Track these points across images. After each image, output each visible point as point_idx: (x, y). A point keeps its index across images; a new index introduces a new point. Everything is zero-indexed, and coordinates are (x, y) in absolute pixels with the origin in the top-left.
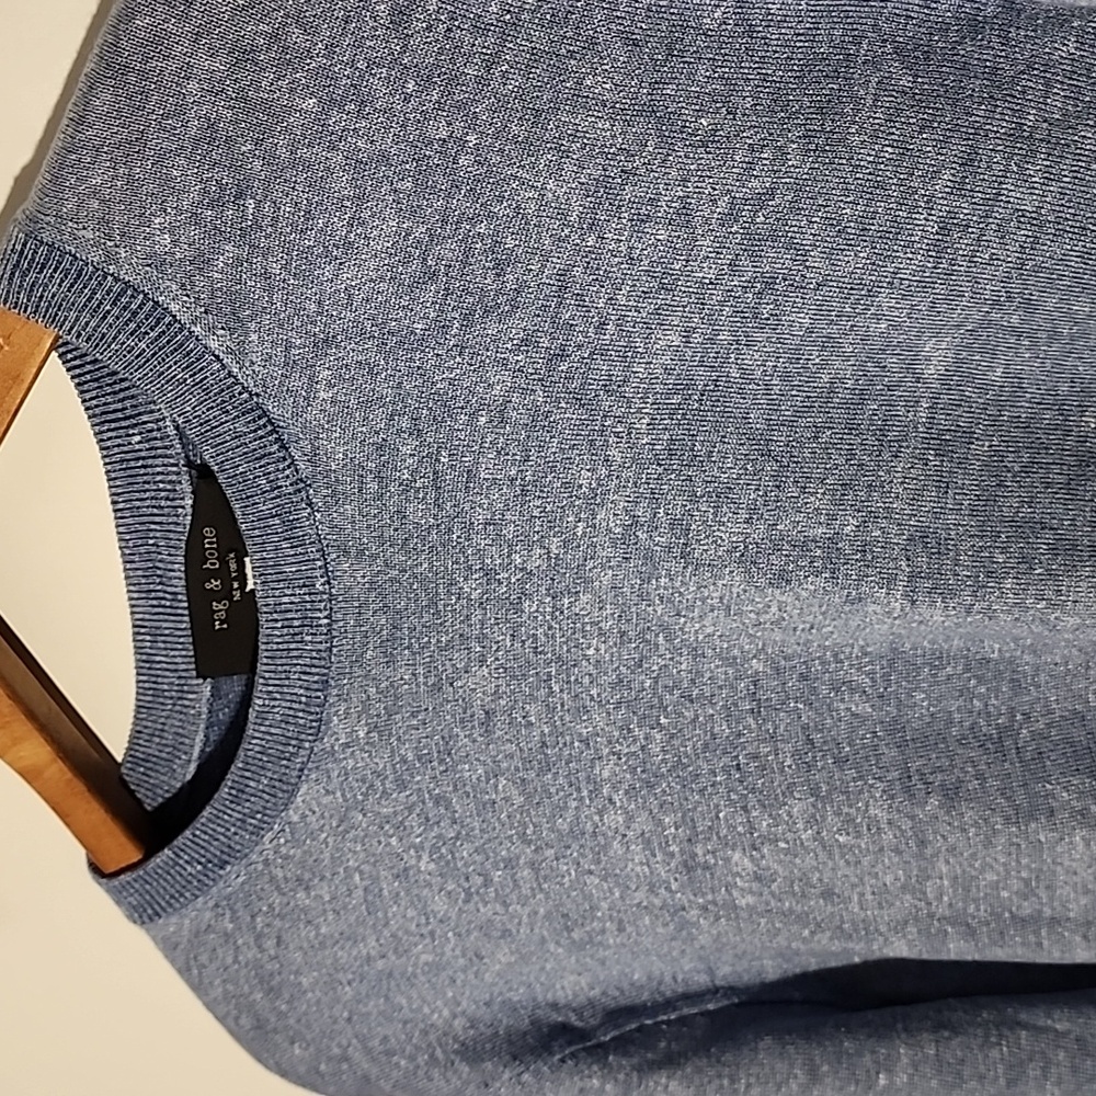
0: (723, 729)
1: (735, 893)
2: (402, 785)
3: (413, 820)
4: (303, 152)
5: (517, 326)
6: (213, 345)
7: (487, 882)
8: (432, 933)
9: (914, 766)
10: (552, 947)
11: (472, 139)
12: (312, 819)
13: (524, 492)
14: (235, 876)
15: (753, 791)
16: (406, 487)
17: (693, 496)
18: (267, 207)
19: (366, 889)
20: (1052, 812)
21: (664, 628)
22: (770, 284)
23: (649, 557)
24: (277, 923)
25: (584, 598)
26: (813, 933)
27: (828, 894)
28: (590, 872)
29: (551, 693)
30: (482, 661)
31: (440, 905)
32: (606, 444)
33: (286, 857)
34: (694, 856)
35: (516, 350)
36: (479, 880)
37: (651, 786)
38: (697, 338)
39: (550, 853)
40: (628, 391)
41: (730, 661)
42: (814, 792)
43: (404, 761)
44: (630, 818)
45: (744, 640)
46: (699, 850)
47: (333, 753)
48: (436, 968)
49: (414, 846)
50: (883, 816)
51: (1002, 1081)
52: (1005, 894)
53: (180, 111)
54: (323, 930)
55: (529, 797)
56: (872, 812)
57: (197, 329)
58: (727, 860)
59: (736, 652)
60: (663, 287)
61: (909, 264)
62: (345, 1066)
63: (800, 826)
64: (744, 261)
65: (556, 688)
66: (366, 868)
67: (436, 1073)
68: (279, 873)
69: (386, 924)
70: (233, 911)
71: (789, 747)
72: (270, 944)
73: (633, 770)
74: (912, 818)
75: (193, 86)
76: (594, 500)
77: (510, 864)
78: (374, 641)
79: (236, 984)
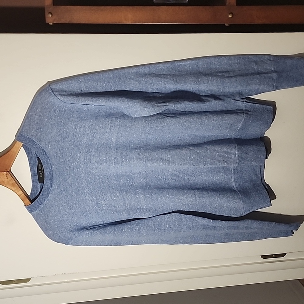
0: (99, 185)
1: (103, 207)
2: (62, 194)
3: (63, 198)
4: (46, 124)
5: (69, 139)
6: (38, 143)
7: (73, 207)
8: (67, 214)
9: (122, 189)
10: (82, 216)
11: (63, 121)
12: (51, 199)
13: (72, 157)
14: (42, 206)
15: (103, 193)
16: (59, 157)
17: (91, 156)
18: (43, 129)
19: (58, 208)
20: (138, 193)
21: (90, 172)
22: (94, 133)
23: (87, 163)
24: (47, 213)
25: (81, 169)
26: (113, 212)
27: (114, 206)
28: (85, 205)
29: (78, 181)
30: (70, 177)
31: (67, 210)
32: (80, 151)
33: (48, 204)
34: (97, 202)
35: (69, 142)
36: (72, 207)
37: (91, 193)
38: (88, 139)
39: (80, 202)
40: (82, 145)
41: (98, 176)
42: (110, 192)
43: (62, 190)
44: (89, 198)
45: (99, 173)
46: (98, 201)
47: (53, 190)
48: (68, 220)
49: (64, 202)
50: (119, 195)
51: (138, 230)
52: (136, 205)
53: (34, 121)
54: (53, 214)
55: (77, 195)
56: (117, 195)
57: (36, 142)
58: (101, 202)
59: (99, 175)
60: (83, 134)
61: (108, 130)
62: (57, 235)
63: (109, 197)
64: (91, 131)
65: (79, 180)
66: (58, 205)
67: (68, 234)
68: (47, 206)
69: (61, 213)
70: (42, 211)
71: (107, 187)
72: (46, 216)
73: (89, 191)
74: (122, 195)
75: (35, 119)
76: (80, 157)
77: (76, 204)
78: (57, 176)
79: (42, 222)
